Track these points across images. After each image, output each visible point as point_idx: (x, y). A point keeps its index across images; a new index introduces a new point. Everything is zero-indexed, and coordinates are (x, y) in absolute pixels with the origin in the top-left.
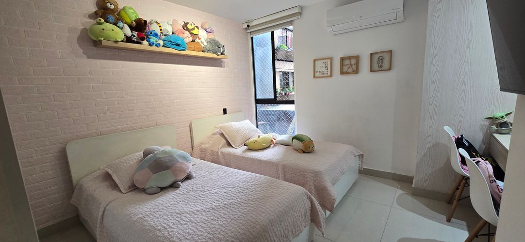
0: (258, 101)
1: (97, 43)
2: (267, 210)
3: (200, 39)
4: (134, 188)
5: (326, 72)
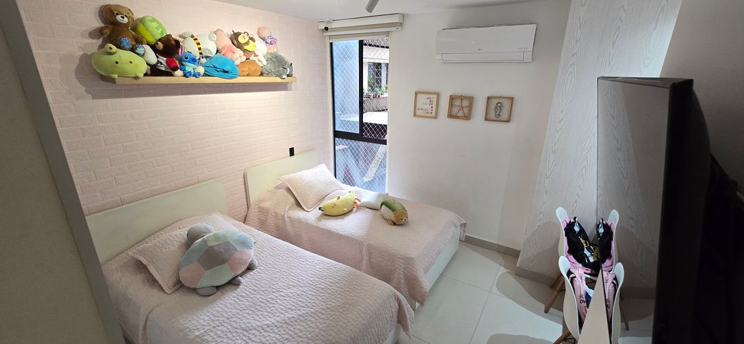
0: (337, 134)
2: (349, 324)
3: (256, 56)
4: (179, 285)
5: (430, 111)
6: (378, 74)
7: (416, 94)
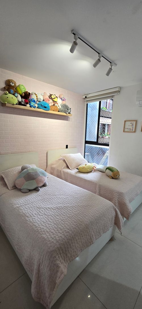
0: (87, 142)
1: (3, 105)
2: (89, 214)
3: (57, 104)
4: (15, 187)
6: (104, 128)
7: (125, 121)
